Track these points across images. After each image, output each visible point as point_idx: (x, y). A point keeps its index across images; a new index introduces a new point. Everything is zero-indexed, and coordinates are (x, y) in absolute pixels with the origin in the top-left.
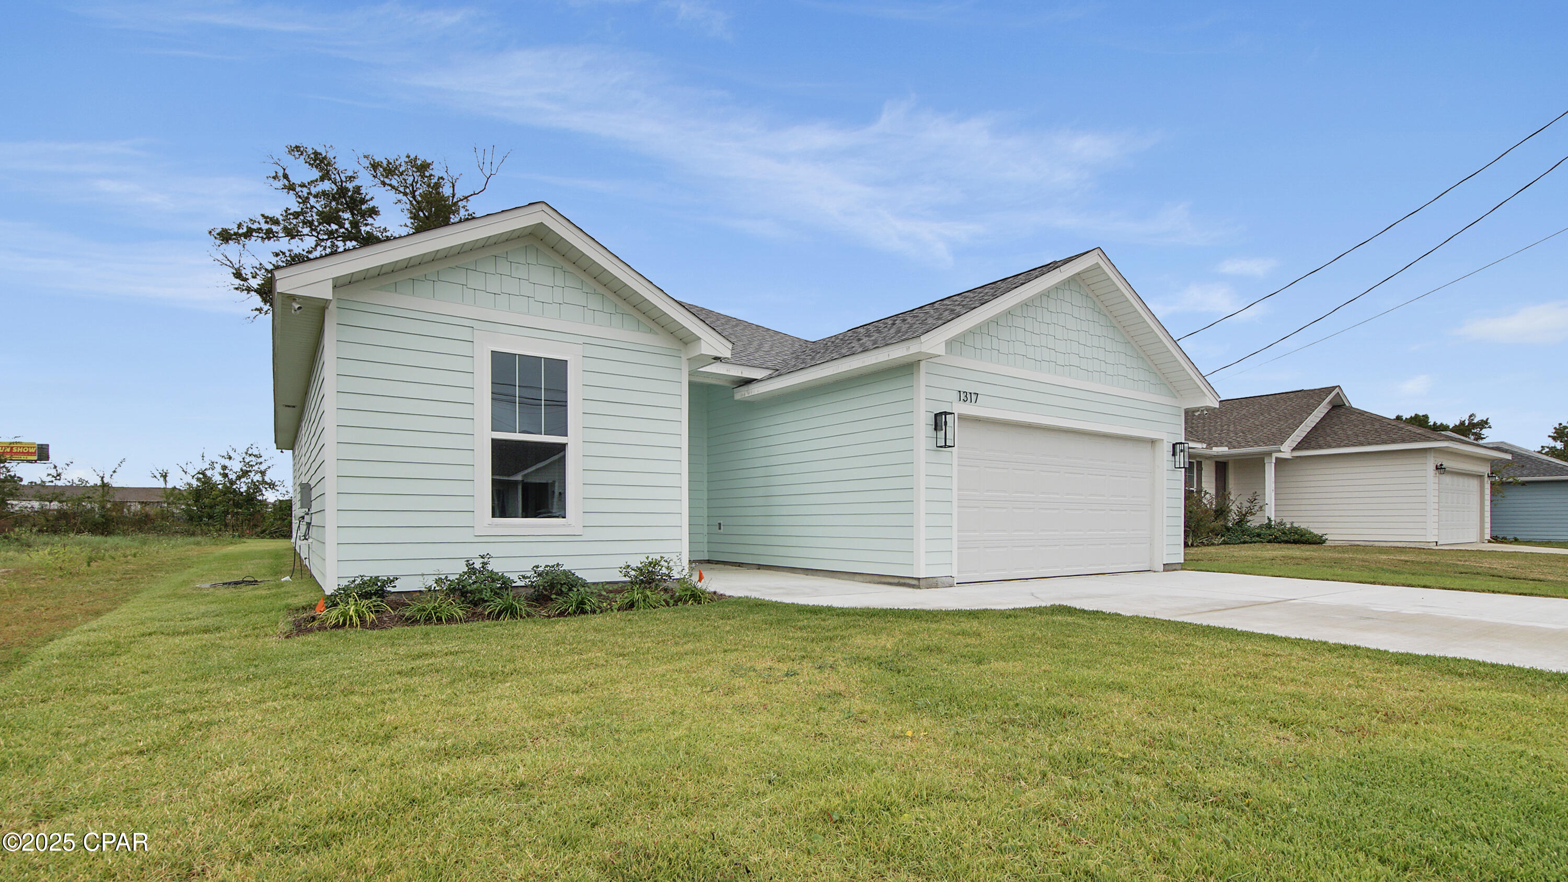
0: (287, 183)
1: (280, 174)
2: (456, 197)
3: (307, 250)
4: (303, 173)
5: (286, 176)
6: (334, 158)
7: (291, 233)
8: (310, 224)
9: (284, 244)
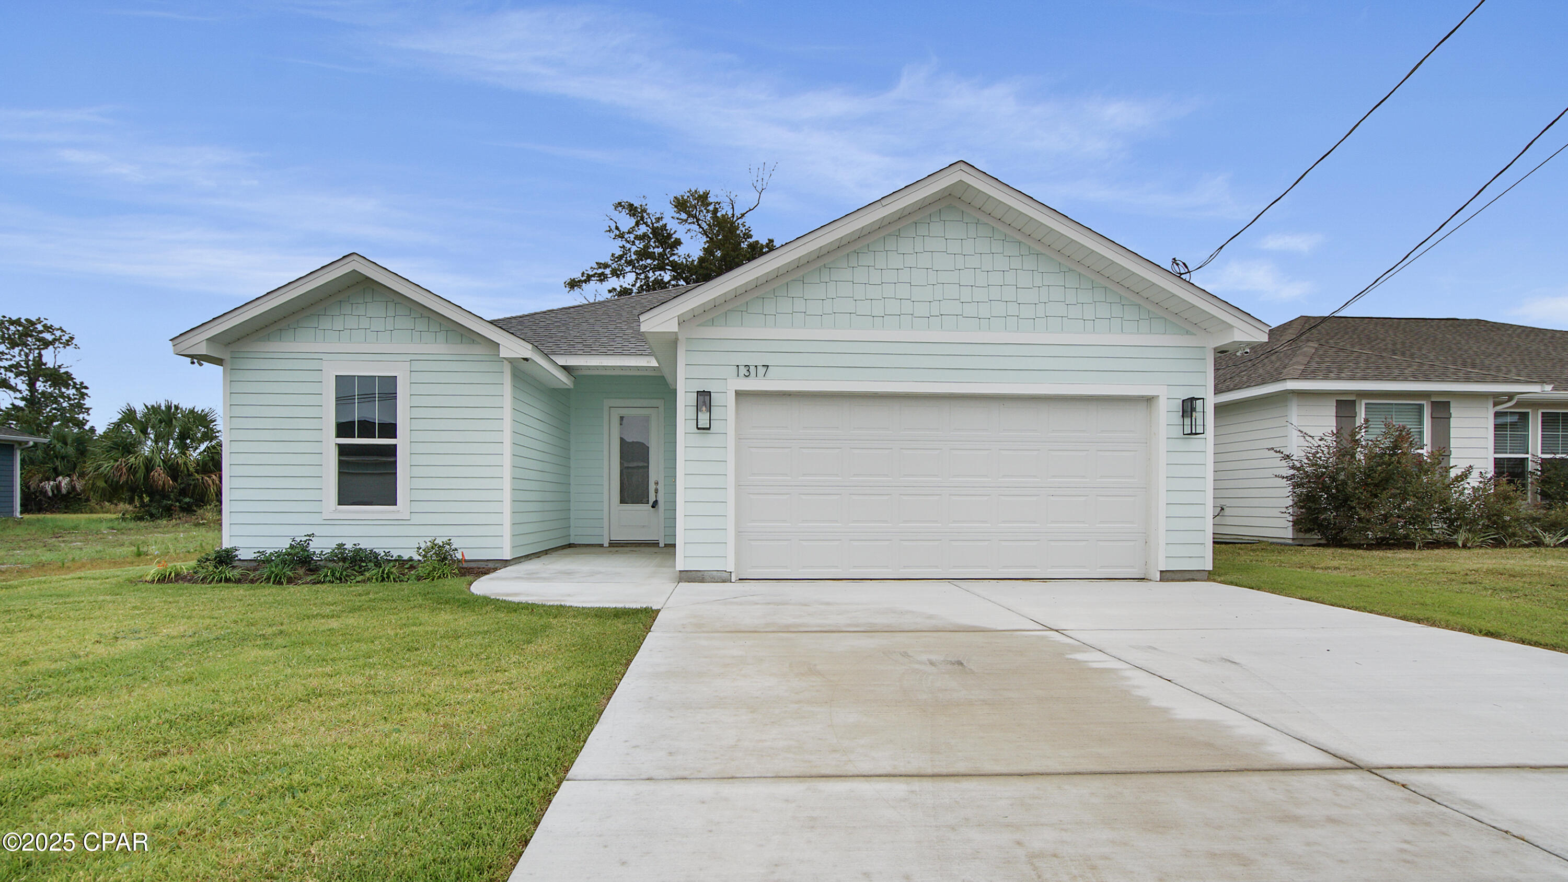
0: (618, 233)
1: (613, 227)
2: (735, 216)
3: (631, 284)
4: (626, 222)
5: (617, 228)
6: (646, 205)
7: (616, 273)
8: (630, 263)
9: (614, 283)
